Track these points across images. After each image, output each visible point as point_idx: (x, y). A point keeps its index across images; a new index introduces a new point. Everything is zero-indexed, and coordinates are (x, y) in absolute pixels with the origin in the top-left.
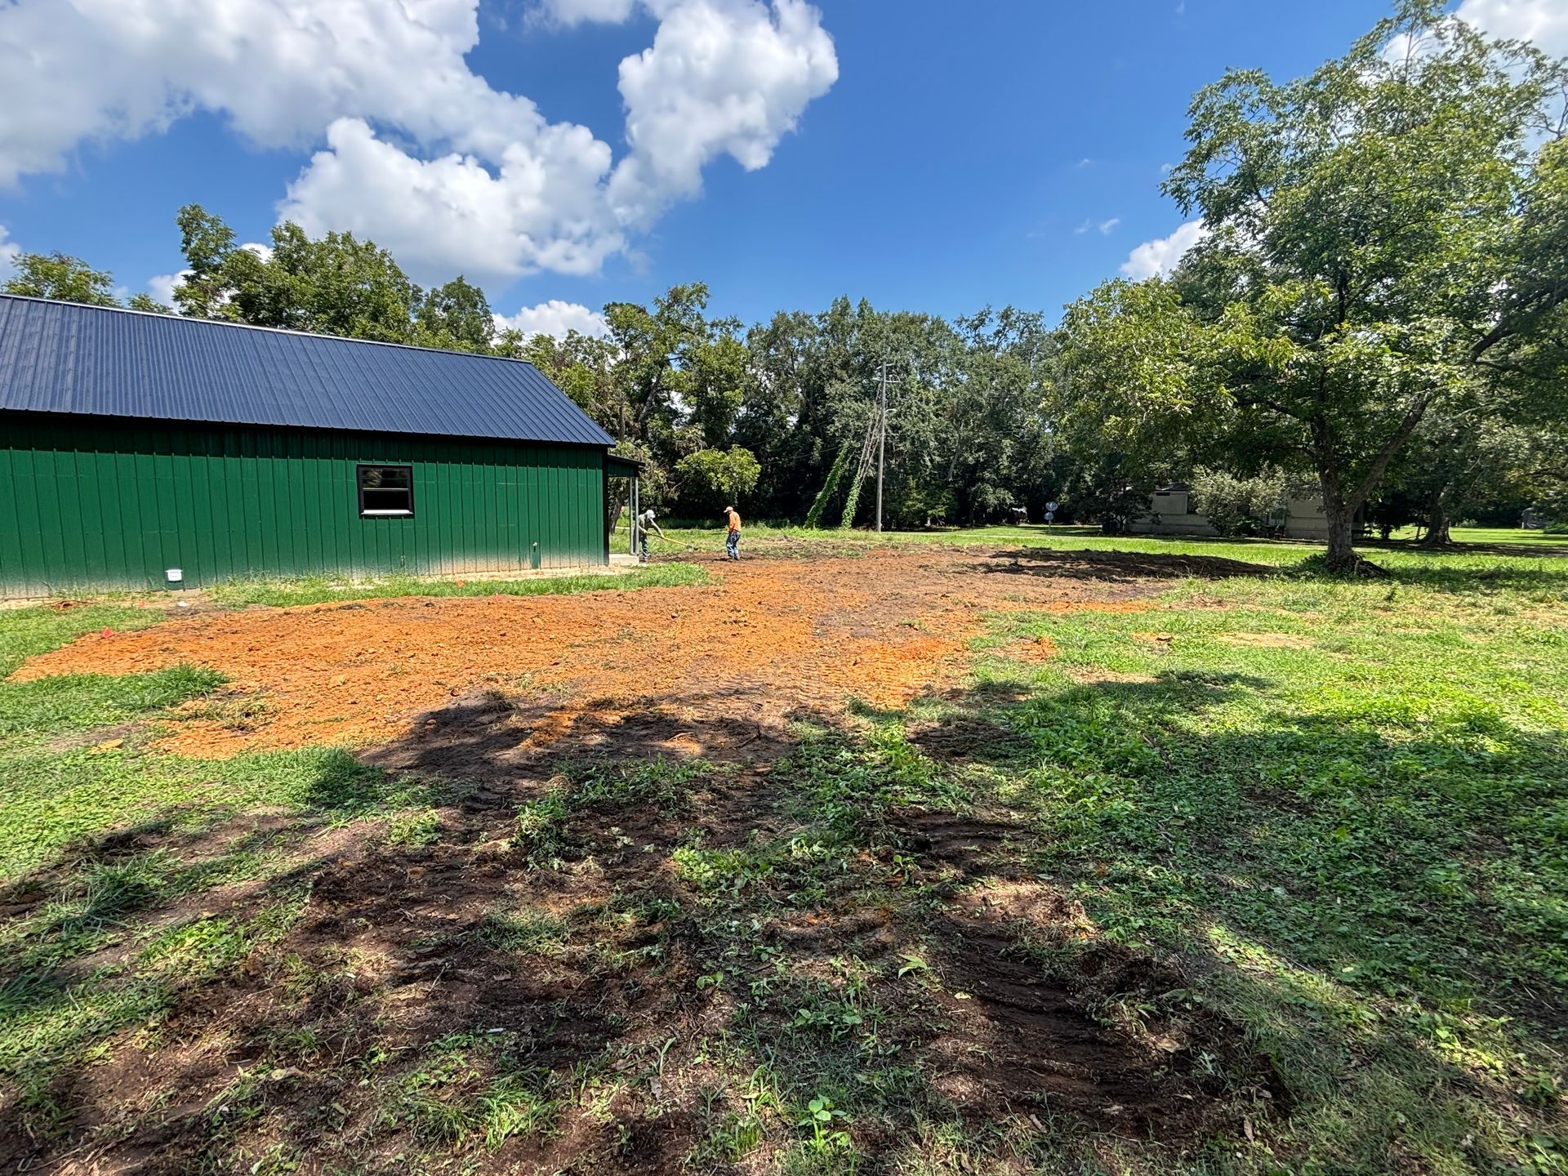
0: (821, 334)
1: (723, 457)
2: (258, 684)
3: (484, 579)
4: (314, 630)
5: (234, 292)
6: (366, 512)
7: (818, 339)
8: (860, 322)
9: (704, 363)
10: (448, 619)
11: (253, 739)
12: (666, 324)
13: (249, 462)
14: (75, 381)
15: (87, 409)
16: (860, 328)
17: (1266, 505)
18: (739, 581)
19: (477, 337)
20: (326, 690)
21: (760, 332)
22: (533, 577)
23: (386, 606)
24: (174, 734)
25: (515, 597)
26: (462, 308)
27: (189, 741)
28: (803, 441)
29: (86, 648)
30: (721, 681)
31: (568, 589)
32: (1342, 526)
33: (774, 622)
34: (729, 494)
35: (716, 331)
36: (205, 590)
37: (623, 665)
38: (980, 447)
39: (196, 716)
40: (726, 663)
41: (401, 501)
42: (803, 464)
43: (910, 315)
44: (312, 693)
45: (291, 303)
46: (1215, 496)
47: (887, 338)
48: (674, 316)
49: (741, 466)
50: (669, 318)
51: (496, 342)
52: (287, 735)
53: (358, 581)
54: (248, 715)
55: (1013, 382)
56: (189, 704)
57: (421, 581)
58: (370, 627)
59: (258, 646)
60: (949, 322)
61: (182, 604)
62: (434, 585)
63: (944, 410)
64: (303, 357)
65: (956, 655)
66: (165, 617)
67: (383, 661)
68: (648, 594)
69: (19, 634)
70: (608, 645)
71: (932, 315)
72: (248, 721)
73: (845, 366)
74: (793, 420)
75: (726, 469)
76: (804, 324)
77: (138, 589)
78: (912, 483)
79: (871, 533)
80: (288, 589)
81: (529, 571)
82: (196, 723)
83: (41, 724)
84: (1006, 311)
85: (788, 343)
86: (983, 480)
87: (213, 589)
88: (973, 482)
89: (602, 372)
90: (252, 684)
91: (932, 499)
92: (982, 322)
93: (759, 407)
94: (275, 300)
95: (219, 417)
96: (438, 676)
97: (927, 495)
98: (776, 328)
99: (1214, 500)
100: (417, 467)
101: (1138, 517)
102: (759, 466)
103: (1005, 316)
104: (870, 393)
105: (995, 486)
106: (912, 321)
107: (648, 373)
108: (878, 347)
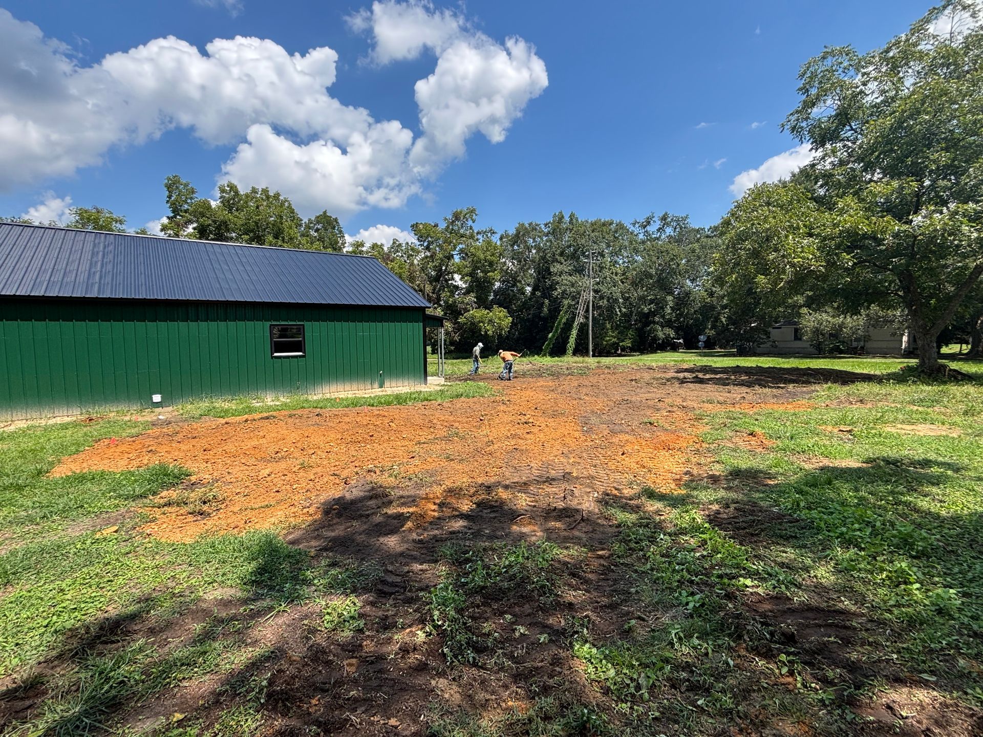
0: (547, 235)
1: (488, 313)
2: (210, 477)
3: (350, 396)
4: (245, 435)
5: (195, 225)
6: (276, 354)
7: (545, 239)
8: (571, 227)
9: (475, 256)
10: (334, 426)
11: (210, 523)
12: (451, 233)
13: (203, 325)
14: (101, 278)
15: (107, 295)
16: (571, 230)
17: (853, 333)
18: (514, 393)
19: (336, 247)
20: (257, 480)
21: (507, 236)
22: (381, 394)
23: (290, 416)
24: (154, 520)
25: (372, 408)
26: (326, 230)
27: (165, 526)
28: (537, 302)
29: (100, 451)
30: (533, 470)
31: (405, 401)
32: (929, 345)
33: (552, 423)
34: (492, 336)
35: (480, 237)
36: (175, 407)
37: (459, 458)
38: (652, 302)
39: (170, 504)
40: (531, 455)
41: (297, 347)
42: (538, 316)
43: (602, 221)
44: (247, 484)
45: (228, 230)
46: (817, 328)
47: (589, 235)
48: (456, 228)
49: (500, 319)
50: (452, 229)
51: (347, 249)
52: (234, 520)
53: (270, 400)
54: (205, 503)
55: (672, 260)
56: (164, 493)
57: (310, 398)
58: (282, 432)
59: (210, 447)
60: (627, 224)
61: (161, 417)
62: (318, 401)
63: (627, 279)
64: (236, 259)
65: (697, 446)
66: (150, 427)
67: (293, 458)
68: (458, 403)
69: (59, 441)
70: (444, 442)
71: (616, 220)
72: (205, 508)
73: (562, 254)
74: (529, 289)
75: (490, 321)
76: (536, 229)
77: (135, 407)
78: (608, 326)
79: (586, 359)
80: (226, 405)
81: (377, 390)
82: (170, 509)
83: (64, 512)
84: (664, 216)
85: (526, 242)
86: (654, 323)
87: (180, 407)
88: (647, 324)
89: (412, 264)
90: (207, 476)
91: (622, 335)
92: (649, 223)
93: (508, 282)
94: (218, 228)
95: (185, 296)
96: (333, 469)
97: (619, 333)
98: (518, 232)
99: (817, 331)
100: (308, 325)
101: (762, 343)
102: (511, 319)
103: (664, 218)
104: (580, 270)
105: (662, 327)
106: (604, 225)
107: (440, 264)
108: (583, 241)
